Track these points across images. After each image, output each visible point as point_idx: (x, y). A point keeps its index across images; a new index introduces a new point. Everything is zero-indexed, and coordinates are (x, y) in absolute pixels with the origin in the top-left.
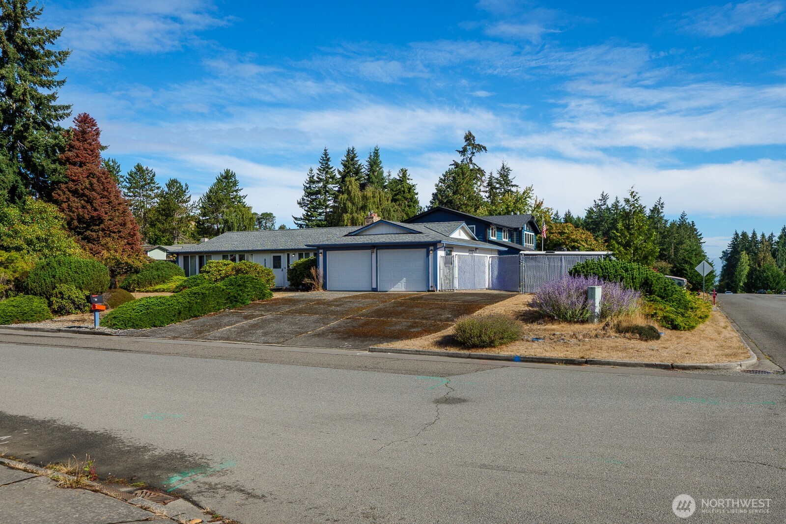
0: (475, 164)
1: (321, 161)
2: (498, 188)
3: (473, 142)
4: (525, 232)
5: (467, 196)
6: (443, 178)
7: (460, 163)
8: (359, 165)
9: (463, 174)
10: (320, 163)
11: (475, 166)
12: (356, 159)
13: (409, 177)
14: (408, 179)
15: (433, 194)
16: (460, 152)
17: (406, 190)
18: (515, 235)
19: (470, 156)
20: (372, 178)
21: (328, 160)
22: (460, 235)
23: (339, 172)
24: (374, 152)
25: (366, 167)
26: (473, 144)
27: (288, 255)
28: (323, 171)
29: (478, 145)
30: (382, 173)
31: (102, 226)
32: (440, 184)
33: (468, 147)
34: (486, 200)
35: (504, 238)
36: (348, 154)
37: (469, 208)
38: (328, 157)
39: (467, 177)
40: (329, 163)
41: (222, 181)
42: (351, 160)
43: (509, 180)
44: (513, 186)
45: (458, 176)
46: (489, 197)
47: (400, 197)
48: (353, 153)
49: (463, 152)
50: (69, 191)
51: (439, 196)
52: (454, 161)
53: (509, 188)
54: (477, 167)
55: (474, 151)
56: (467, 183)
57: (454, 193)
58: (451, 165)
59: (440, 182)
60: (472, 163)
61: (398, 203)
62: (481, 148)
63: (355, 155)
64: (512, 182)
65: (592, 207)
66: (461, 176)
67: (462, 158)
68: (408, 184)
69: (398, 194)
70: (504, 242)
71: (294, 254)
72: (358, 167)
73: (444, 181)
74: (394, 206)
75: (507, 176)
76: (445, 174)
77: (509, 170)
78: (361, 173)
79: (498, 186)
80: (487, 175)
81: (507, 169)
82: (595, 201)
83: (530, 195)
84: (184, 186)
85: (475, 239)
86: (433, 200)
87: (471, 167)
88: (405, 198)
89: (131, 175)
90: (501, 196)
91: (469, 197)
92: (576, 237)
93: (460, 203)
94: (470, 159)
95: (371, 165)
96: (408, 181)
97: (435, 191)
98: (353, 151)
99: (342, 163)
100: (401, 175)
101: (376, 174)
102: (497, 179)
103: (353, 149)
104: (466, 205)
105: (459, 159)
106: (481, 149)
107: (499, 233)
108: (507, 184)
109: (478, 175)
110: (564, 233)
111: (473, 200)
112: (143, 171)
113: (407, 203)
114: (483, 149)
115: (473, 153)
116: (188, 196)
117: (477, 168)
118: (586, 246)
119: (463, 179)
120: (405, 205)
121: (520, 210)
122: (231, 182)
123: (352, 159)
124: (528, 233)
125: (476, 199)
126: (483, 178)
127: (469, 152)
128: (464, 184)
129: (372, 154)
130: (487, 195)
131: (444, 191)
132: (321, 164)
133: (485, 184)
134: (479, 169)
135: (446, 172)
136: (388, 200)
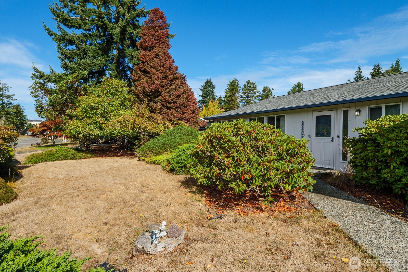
1: (356, 74)
10: (355, 75)
12: (380, 70)
21: (361, 73)
28: (358, 79)
36: (375, 68)
38: (361, 71)
40: (361, 74)
41: (295, 89)
63: (380, 68)
84: (271, 90)
89: (245, 87)
98: (378, 66)
99: (370, 74)
103: (379, 64)
112: (251, 84)
123: (378, 70)
132: (356, 76)
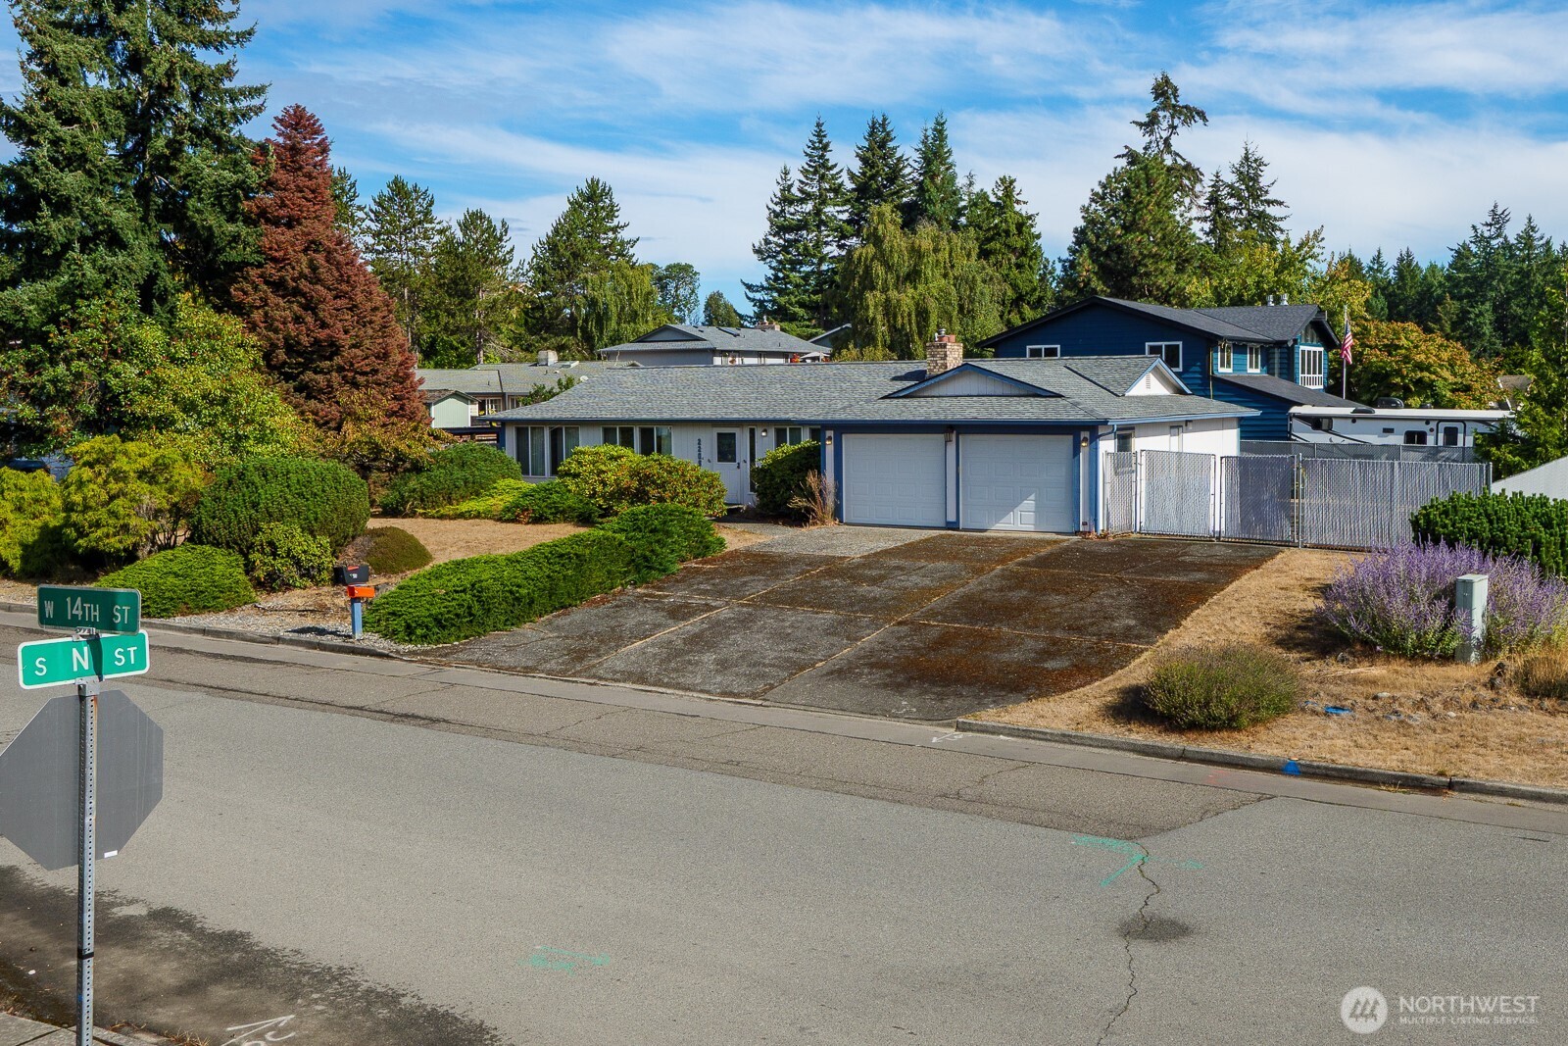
0: (1177, 154)
1: (809, 151)
2: (1233, 208)
3: (1173, 102)
4: (1302, 348)
5: (1159, 235)
6: (1101, 192)
7: (1142, 151)
8: (899, 159)
9: (1149, 181)
10: (807, 155)
11: (1178, 159)
12: (891, 144)
13: (1019, 198)
14: (1018, 202)
15: (1076, 231)
16: (1141, 125)
17: (1013, 229)
18: (1277, 356)
19: (1165, 135)
20: (928, 191)
21: (825, 148)
22: (1148, 386)
23: (852, 176)
24: (935, 130)
25: (916, 165)
26: (1174, 106)
27: (752, 433)
28: (814, 173)
29: (1186, 107)
30: (954, 177)
31: (337, 360)
32: (1094, 205)
33: (1161, 114)
34: (1204, 239)
35: (1251, 366)
36: (872, 134)
37: (1162, 265)
38: (825, 141)
39: (1158, 189)
40: (828, 155)
41: (581, 206)
42: (879, 147)
43: (1261, 189)
44: (1269, 203)
45: (1137, 187)
46: (1212, 232)
47: (998, 245)
48: (884, 130)
49: (1151, 124)
50: (267, 282)
51: (1091, 237)
52: (1126, 147)
53: (1261, 208)
54: (1184, 160)
55: (1176, 122)
56: (1158, 204)
57: (1126, 228)
58: (1119, 156)
59: (1093, 200)
60: (1170, 152)
61: (992, 259)
62: (1192, 114)
63: (888, 134)
64: (1267, 192)
65: (1467, 242)
66: (1143, 186)
67: (1147, 139)
68: (1016, 213)
69: (992, 239)
70: (1252, 377)
71: (765, 431)
72: (897, 164)
73: (1103, 198)
74: (984, 268)
75: (1255, 179)
76: (1104, 181)
77: (1259, 162)
78: (903, 176)
79: (1232, 202)
80: (1208, 180)
81: (1256, 161)
82: (1474, 227)
83: (1316, 250)
84: (499, 226)
85: (1181, 392)
86: (1075, 244)
87: (1168, 161)
88: (1009, 247)
89: (379, 204)
90: (1239, 229)
91: (1164, 237)
92: (1428, 358)
93: (1141, 253)
94: (1167, 142)
95: (928, 161)
96: (1017, 208)
97: (1081, 223)
98: (883, 125)
99: (858, 155)
100: (1000, 194)
101: (938, 180)
102: (1231, 186)
103: (885, 120)
104: (1156, 257)
105: (1138, 141)
106: (1193, 117)
107: (1240, 356)
108: (1256, 198)
109: (1186, 182)
110: (1398, 347)
111: (1172, 244)
112: (407, 194)
113: (1013, 260)
114: (1197, 118)
115: (1173, 127)
116: (508, 249)
117: (1183, 164)
118: (1451, 379)
119: (1149, 194)
120: (1010, 264)
121: (1288, 287)
122: (603, 208)
123: (882, 145)
124: (1309, 348)
125: (1181, 244)
126: (1198, 188)
127: (1165, 125)
128: (1150, 207)
129: (930, 133)
130: (1207, 226)
131: (1103, 224)
132: (807, 159)
133: (1202, 201)
134: (1188, 167)
135: (1109, 177)
136: (969, 255)
